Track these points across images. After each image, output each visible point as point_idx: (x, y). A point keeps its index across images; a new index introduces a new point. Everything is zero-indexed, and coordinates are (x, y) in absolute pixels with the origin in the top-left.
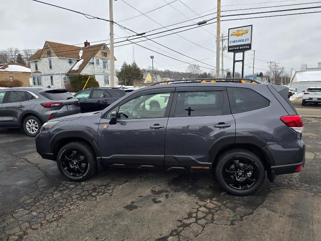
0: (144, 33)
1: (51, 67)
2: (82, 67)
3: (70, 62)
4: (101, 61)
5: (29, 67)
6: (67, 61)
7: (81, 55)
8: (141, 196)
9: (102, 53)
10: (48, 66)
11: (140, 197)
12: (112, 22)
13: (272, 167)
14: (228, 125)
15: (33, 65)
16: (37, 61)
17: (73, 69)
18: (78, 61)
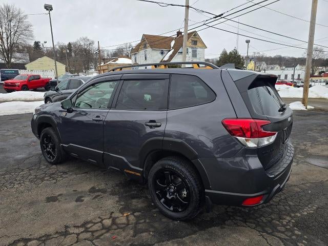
0: (222, 15)
1: (146, 59)
2: (171, 57)
3: (162, 53)
4: (190, 50)
5: (130, 58)
6: (160, 51)
7: (172, 45)
8: (76, 191)
9: (192, 41)
10: (144, 58)
11: (74, 191)
12: (188, 7)
13: (206, 190)
14: (159, 124)
15: (133, 57)
16: (136, 54)
17: (164, 60)
18: (169, 51)
